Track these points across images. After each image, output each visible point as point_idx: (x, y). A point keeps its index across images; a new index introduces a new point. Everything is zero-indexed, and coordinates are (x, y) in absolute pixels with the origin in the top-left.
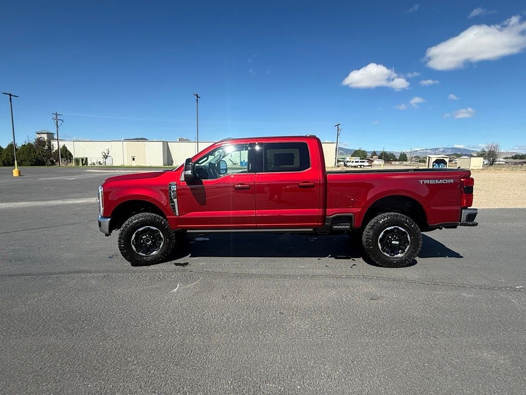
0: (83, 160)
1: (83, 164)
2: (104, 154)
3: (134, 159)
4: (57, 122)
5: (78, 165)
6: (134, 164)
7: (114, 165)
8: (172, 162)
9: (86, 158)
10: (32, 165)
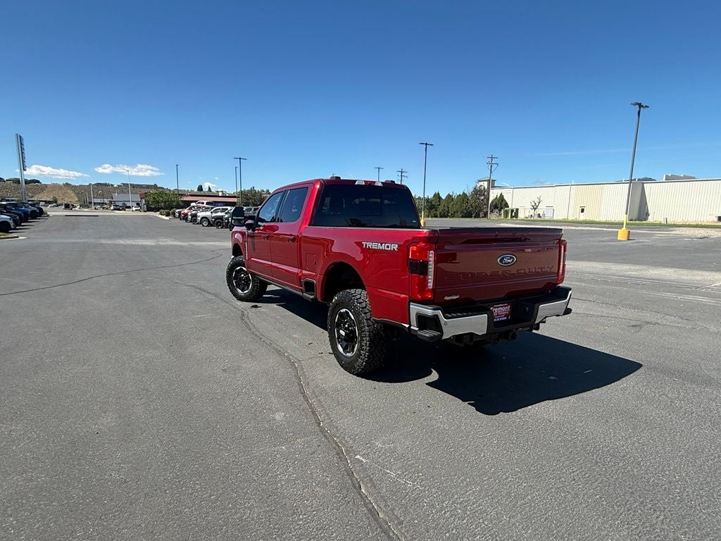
0: (512, 211)
1: (512, 217)
2: (533, 204)
3: (583, 211)
4: (491, 166)
5: (507, 217)
6: (582, 217)
7: (555, 218)
8: (647, 214)
9: (517, 210)
10: (462, 217)
